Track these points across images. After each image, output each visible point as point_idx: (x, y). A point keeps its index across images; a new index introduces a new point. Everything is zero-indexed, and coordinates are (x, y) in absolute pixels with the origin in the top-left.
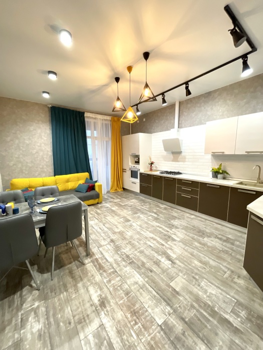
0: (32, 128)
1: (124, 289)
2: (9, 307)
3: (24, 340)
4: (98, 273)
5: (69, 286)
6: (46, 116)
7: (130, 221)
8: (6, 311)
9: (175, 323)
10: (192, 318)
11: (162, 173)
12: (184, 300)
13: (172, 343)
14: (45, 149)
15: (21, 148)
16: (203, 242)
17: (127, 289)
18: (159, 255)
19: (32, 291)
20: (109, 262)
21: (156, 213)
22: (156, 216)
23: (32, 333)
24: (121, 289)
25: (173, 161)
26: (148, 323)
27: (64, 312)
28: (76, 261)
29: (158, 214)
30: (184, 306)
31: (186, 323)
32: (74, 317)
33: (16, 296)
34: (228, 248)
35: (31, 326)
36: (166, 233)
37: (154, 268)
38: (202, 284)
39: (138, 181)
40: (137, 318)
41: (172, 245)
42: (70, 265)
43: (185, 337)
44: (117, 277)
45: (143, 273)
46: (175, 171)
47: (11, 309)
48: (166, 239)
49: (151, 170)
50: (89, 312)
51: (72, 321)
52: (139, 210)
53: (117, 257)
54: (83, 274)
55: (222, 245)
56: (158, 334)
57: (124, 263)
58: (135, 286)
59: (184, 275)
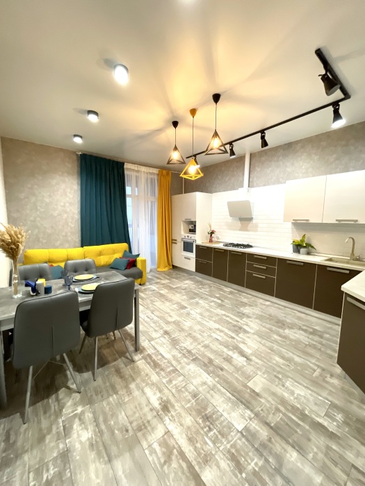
0: (54, 182)
1: (190, 391)
2: (45, 413)
3: (72, 450)
4: (153, 372)
5: (118, 387)
6: (73, 166)
7: (186, 307)
8: (42, 418)
9: (259, 429)
10: (278, 422)
11: (226, 245)
12: (266, 402)
13: (257, 450)
14: (71, 210)
15: (39, 208)
16: (284, 334)
17: (194, 390)
18: (229, 350)
19: (71, 393)
20: (166, 359)
21: (219, 299)
22: (219, 301)
23: (81, 442)
24: (187, 390)
25: (241, 230)
26: (225, 429)
27: (117, 417)
28: (123, 358)
29: (223, 299)
30: (267, 410)
31: (271, 428)
32: (131, 423)
33: (50, 401)
34: (316, 341)
35: (78, 434)
36: (235, 323)
37: (225, 365)
38: (288, 384)
39: (193, 255)
40: (211, 423)
41: (245, 338)
42: (115, 363)
43: (272, 444)
44: (179, 376)
45: (212, 372)
46: (244, 243)
47: (48, 415)
48: (236, 331)
49: (211, 241)
50: (149, 417)
51: (130, 428)
52: (196, 294)
53: (175, 352)
54: (135, 373)
55: (308, 338)
56: (239, 441)
57: (185, 359)
58: (204, 387)
59: (264, 373)
